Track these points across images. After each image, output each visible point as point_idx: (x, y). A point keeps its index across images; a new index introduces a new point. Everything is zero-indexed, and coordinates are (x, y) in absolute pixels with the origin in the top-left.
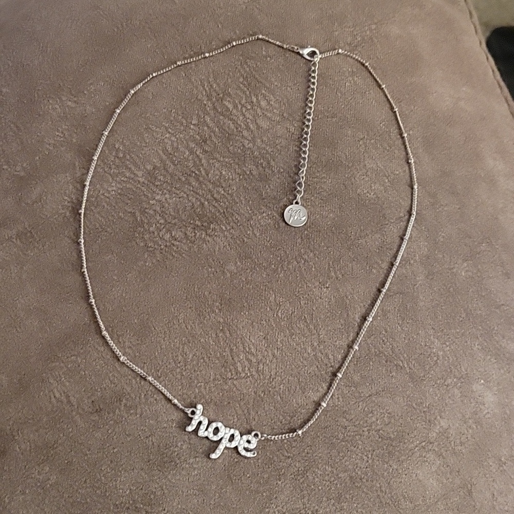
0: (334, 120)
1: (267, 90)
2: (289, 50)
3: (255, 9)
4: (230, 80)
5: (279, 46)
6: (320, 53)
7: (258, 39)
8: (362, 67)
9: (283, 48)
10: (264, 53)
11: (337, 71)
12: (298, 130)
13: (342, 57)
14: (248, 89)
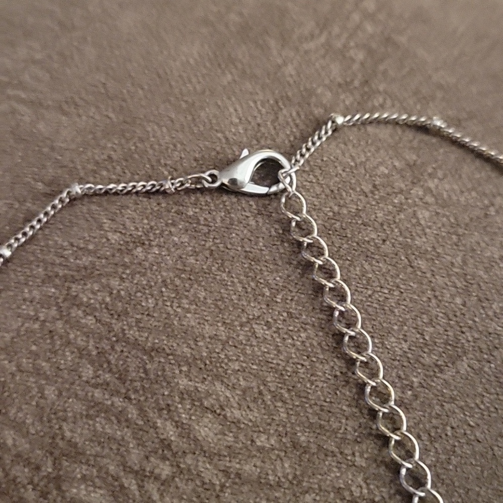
0: (463, 366)
1: (194, 371)
2: (188, 191)
3: (22, 108)
4: (51, 392)
5: (148, 194)
6: (289, 156)
7: (73, 200)
8: (426, 138)
9: (164, 193)
10: (114, 237)
11: (368, 188)
12: (376, 477)
13: (352, 135)
14: (127, 398)
